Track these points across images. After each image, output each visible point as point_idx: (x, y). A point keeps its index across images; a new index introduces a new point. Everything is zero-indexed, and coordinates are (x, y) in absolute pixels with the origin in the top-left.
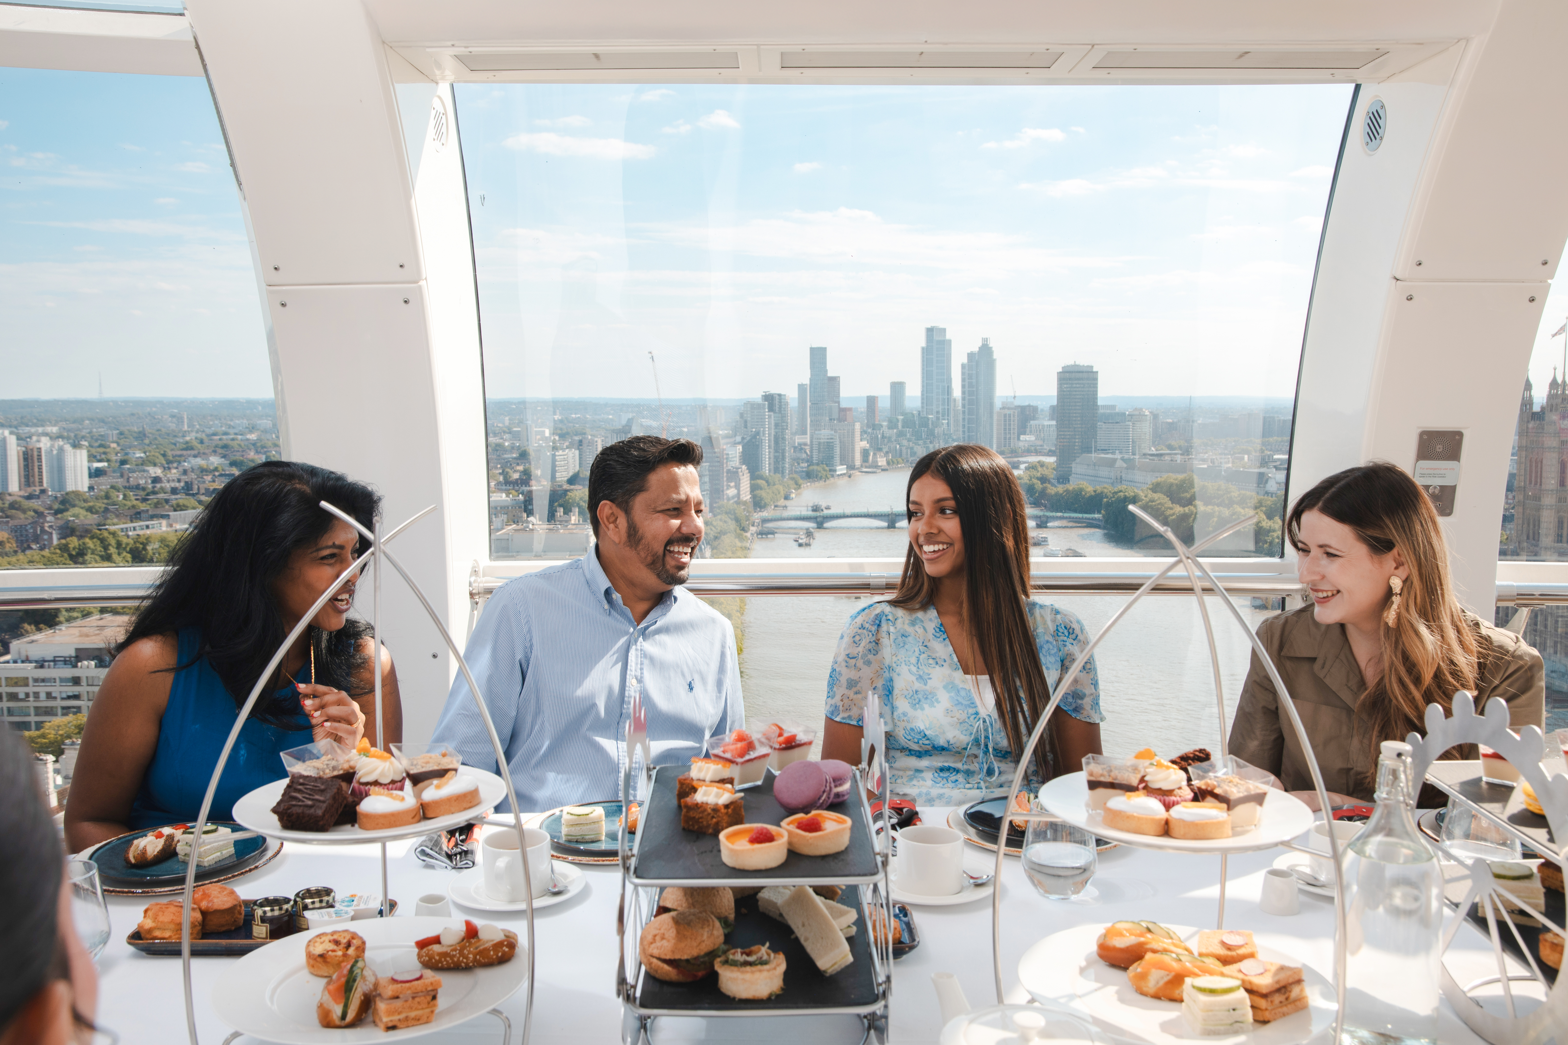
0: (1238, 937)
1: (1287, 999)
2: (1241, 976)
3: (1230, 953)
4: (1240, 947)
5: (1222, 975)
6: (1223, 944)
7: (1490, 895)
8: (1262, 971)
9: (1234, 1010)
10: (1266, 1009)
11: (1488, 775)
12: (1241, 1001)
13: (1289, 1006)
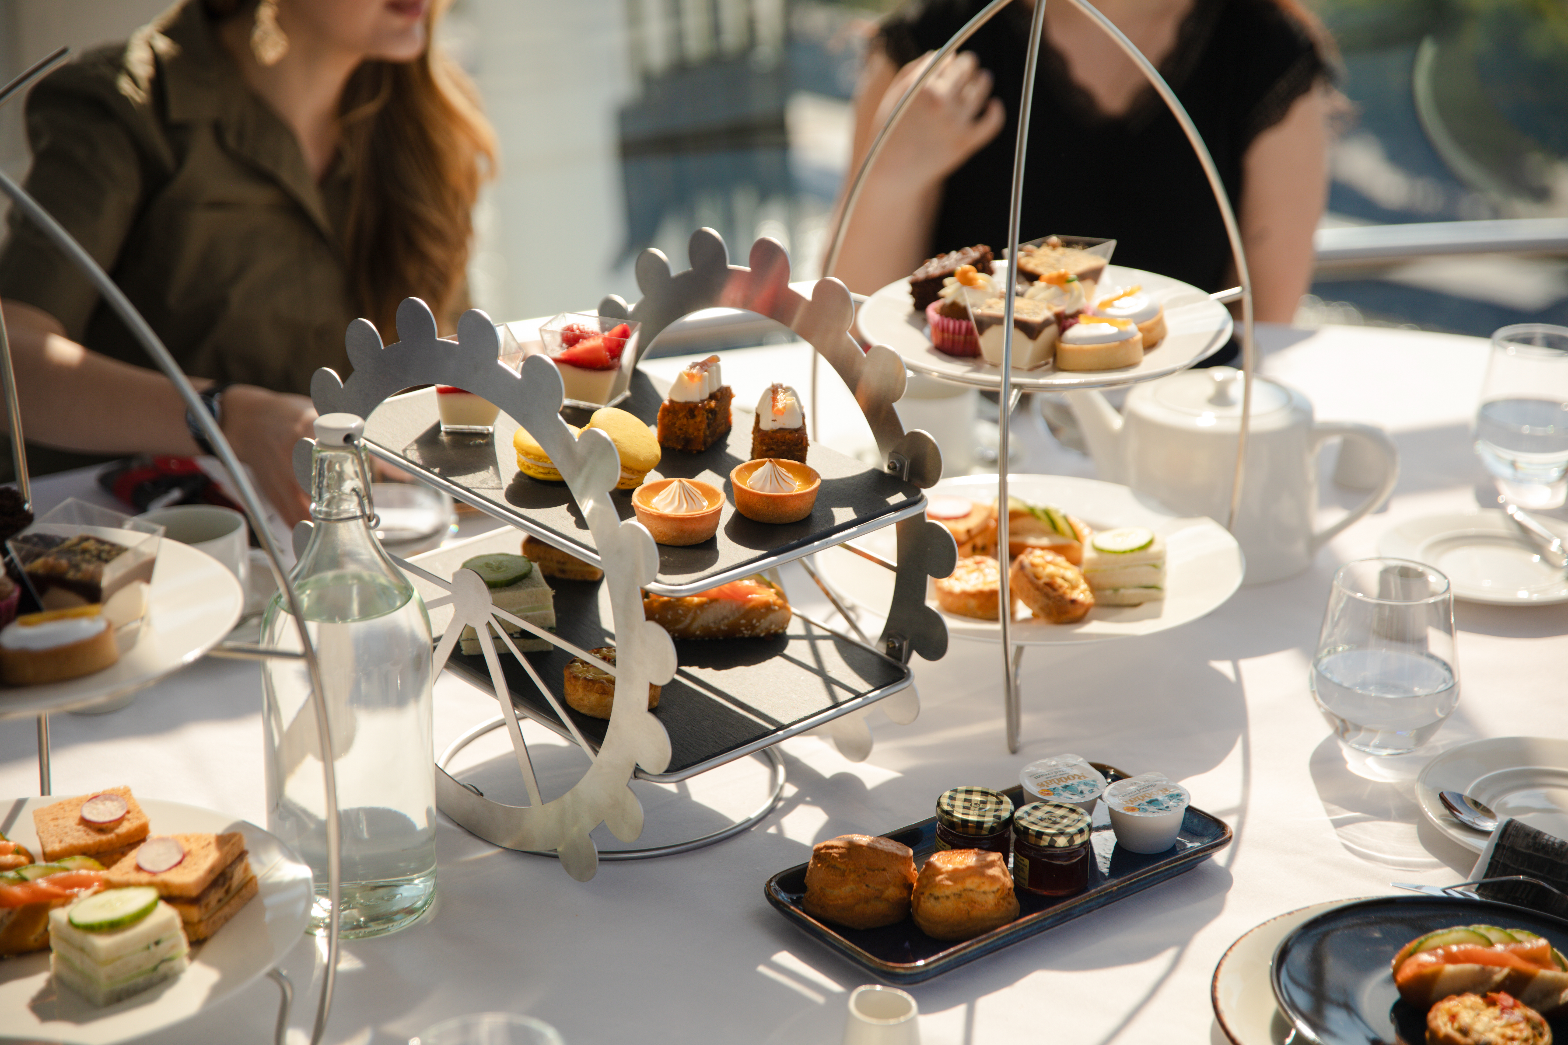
0: (109, 804)
1: (227, 892)
2: (144, 877)
3: (104, 838)
4: (119, 821)
5: (109, 885)
6: (85, 822)
7: (489, 624)
8: (178, 858)
9: (157, 943)
10: (200, 921)
11: (449, 421)
12: (167, 926)
13: (233, 902)
